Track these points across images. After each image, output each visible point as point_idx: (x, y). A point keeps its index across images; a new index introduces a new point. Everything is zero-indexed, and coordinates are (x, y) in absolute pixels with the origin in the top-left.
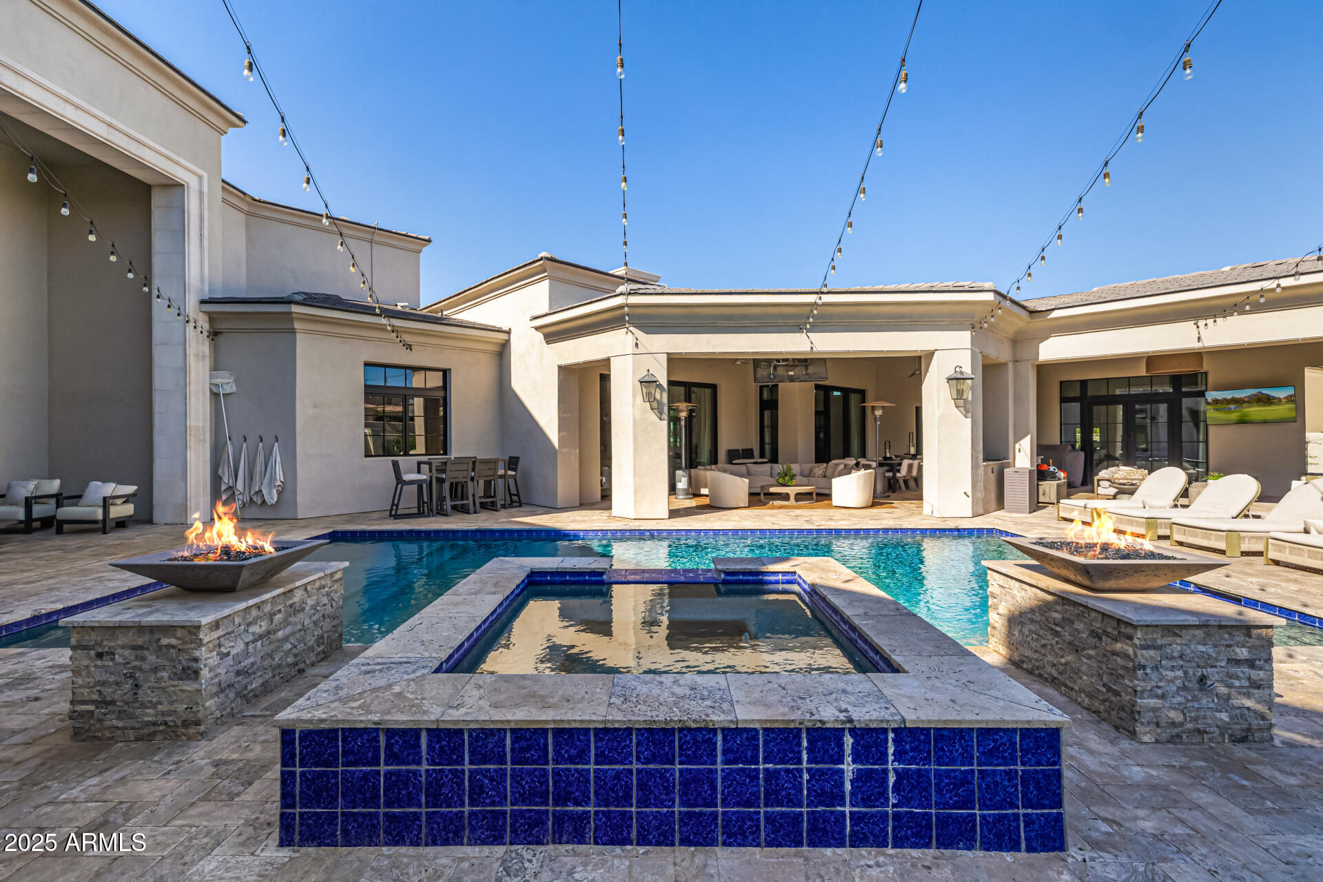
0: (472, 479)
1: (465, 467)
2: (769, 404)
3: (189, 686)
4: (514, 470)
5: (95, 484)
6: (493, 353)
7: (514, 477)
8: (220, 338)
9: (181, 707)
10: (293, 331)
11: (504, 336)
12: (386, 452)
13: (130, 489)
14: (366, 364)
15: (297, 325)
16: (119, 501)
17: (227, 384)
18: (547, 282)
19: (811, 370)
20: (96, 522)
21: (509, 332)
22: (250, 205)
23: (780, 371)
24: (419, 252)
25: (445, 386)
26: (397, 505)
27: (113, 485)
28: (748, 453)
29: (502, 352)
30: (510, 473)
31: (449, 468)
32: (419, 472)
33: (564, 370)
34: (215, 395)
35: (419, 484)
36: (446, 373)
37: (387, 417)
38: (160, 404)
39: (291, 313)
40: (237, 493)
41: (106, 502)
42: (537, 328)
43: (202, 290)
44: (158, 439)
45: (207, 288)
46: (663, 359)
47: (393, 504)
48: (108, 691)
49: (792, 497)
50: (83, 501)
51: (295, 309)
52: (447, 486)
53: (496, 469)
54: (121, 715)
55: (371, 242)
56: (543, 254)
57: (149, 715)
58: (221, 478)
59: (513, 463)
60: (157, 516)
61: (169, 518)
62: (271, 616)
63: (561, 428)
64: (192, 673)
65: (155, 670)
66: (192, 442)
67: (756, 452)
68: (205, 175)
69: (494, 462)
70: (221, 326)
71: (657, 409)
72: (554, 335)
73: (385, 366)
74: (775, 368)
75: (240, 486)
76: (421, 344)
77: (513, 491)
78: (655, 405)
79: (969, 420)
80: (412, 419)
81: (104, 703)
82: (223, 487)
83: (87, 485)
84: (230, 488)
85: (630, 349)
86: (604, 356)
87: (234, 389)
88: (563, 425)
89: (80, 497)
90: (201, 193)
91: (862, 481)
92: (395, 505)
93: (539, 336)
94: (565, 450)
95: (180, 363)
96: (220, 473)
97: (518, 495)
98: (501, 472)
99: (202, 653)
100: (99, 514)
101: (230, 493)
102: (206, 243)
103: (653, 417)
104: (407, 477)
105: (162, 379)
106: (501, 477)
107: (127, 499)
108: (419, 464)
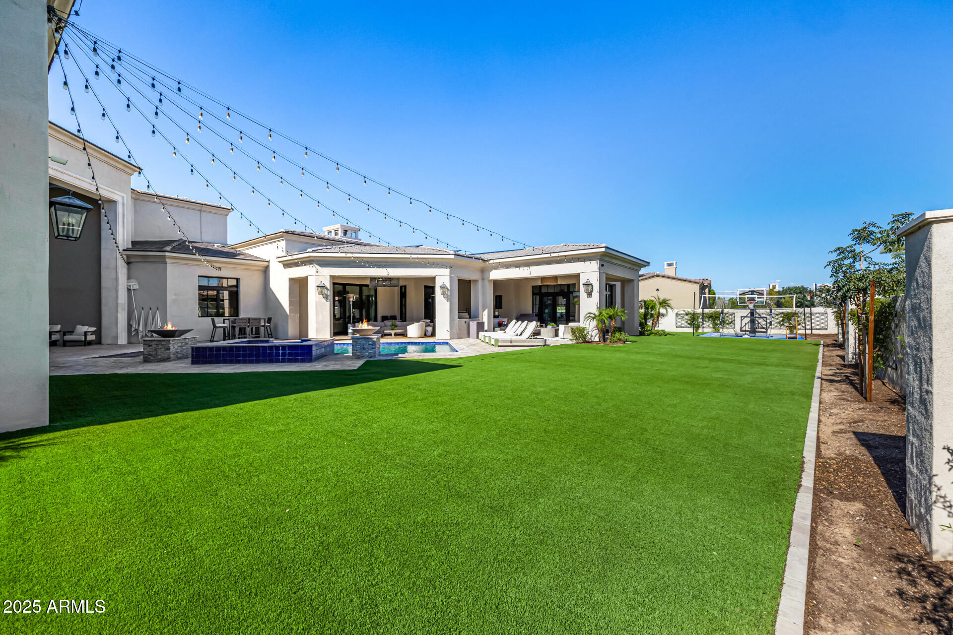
0: (248, 326)
1: (245, 321)
2: (403, 294)
3: (168, 352)
4: (269, 323)
5: (79, 327)
6: (261, 271)
7: (269, 326)
8: (131, 265)
9: (166, 356)
10: (166, 263)
11: (267, 264)
12: (208, 315)
13: (93, 329)
14: (199, 276)
15: (168, 260)
16: (90, 333)
17: (135, 285)
18: (284, 241)
19: (392, 282)
20: (82, 341)
21: (269, 262)
22: (137, 195)
23: (380, 283)
24: (227, 215)
25: (237, 286)
26: (214, 337)
27: (87, 327)
28: (393, 318)
29: (266, 270)
30: (267, 324)
31: (237, 321)
32: (224, 323)
33: (291, 280)
34: (129, 290)
35: (224, 328)
36: (238, 280)
37: (209, 299)
38: (104, 293)
39: (165, 256)
40: (139, 332)
41: (86, 334)
42: (279, 262)
43: (124, 245)
44: (104, 309)
45: (125, 244)
46: (328, 277)
47: (212, 337)
48: (151, 353)
49: (393, 335)
50: (74, 333)
51: (167, 254)
52: (237, 330)
53: (259, 322)
54: (154, 357)
55: (201, 211)
56: (282, 230)
57: (160, 357)
58: (131, 325)
59: (269, 320)
60: (104, 341)
61: (110, 342)
62: (182, 343)
63: (290, 305)
64: (169, 349)
65: (161, 348)
66: (119, 309)
67: (398, 317)
68: (125, 195)
69: (259, 319)
70: (132, 260)
71: (326, 297)
72: (287, 265)
73: (208, 277)
74: (378, 281)
75: (141, 329)
76: (224, 267)
77: (270, 333)
78: (325, 295)
79: (449, 303)
80: (223, 300)
81: (150, 355)
82: (133, 329)
83: (75, 328)
84: (136, 330)
85: (315, 273)
86: (306, 275)
87: (138, 287)
88: (291, 303)
89: (73, 332)
90: (123, 204)
91: (417, 327)
92: (213, 337)
93: (281, 265)
94: (292, 315)
95: (114, 276)
96: (131, 323)
97: (271, 334)
98: (262, 324)
99: (170, 345)
100: (83, 338)
101: (136, 332)
102: (125, 225)
103: (324, 300)
104: (218, 325)
105: (106, 283)
106: (263, 326)
107: (93, 333)
108: (224, 320)
